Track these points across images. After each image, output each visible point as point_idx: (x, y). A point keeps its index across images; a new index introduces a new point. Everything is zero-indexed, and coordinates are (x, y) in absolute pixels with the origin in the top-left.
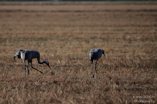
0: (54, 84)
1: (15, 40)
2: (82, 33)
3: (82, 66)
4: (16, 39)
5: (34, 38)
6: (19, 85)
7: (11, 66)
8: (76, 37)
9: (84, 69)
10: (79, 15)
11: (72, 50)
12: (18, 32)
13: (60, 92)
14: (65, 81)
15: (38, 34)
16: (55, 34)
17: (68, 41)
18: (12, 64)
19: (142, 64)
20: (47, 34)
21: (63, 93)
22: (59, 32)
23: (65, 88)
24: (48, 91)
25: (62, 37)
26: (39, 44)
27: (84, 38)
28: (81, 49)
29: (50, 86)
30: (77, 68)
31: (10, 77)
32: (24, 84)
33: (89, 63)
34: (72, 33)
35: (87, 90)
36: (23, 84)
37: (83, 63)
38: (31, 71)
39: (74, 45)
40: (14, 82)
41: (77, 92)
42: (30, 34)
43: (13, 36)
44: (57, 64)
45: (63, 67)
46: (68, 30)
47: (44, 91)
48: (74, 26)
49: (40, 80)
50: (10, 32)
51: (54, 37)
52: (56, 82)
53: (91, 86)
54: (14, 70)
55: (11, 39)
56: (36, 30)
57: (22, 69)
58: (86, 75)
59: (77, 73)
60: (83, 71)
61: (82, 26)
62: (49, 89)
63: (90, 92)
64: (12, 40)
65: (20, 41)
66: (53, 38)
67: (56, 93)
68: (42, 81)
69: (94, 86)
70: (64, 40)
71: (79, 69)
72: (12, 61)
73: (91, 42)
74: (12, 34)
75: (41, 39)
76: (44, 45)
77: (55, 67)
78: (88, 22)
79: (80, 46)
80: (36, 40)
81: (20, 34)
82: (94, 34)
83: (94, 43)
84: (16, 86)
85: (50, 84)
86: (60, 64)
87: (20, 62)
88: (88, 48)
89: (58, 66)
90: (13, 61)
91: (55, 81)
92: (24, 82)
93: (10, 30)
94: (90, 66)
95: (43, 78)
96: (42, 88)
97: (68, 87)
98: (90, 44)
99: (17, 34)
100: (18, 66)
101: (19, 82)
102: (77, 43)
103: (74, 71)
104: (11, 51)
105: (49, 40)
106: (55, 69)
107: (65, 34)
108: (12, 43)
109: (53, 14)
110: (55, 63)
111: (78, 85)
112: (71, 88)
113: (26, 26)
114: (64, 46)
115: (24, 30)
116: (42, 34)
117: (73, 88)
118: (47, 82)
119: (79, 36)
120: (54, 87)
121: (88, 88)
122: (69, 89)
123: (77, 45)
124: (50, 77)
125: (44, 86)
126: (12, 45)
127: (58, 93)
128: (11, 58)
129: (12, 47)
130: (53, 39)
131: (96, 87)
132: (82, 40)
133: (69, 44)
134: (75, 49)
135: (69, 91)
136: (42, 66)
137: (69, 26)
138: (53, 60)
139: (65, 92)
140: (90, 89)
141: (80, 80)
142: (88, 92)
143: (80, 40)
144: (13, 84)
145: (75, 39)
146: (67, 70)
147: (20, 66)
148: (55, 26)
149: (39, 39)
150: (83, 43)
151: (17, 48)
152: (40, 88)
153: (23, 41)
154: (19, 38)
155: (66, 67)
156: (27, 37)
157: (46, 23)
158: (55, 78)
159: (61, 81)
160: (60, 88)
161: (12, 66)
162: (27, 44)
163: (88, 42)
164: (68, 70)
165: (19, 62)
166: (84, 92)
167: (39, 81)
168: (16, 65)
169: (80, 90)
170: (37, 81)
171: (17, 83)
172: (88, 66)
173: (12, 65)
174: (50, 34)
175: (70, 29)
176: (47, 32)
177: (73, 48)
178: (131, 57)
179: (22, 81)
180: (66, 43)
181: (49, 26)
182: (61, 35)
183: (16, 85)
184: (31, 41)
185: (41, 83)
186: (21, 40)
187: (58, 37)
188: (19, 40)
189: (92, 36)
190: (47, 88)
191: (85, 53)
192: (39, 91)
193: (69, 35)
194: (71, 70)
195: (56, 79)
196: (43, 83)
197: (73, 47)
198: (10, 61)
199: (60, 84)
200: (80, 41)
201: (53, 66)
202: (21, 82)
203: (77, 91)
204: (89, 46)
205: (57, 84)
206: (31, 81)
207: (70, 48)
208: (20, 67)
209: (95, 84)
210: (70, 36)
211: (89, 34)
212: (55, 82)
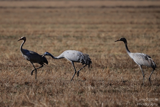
0: (26, 85)
2: (54, 31)
3: (55, 66)
8: (47, 35)
9: (57, 70)
10: (51, 12)
11: (43, 49)
13: (32, 94)
16: (25, 32)
17: (40, 39)
19: (118, 64)
20: (17, 32)
21: (36, 95)
22: (29, 30)
23: (37, 89)
24: (20, 93)
25: (33, 35)
27: (56, 36)
28: (53, 48)
29: (21, 87)
30: (49, 68)
33: (61, 63)
34: (43, 31)
35: (61, 92)
37: (55, 63)
39: (45, 44)
41: (50, 94)
44: (28, 64)
46: (39, 28)
47: (15, 92)
48: (45, 24)
53: (64, 88)
58: (59, 76)
59: (49, 73)
60: (56, 71)
61: (54, 24)
62: (20, 90)
63: (63, 94)
67: (27, 94)
68: (13, 82)
69: (68, 88)
70: (35, 38)
71: (51, 70)
73: (64, 40)
75: (11, 37)
76: (14, 44)
77: (25, 67)
78: (60, 20)
79: (52, 45)
82: (67, 32)
83: (67, 41)
85: (21, 85)
88: (60, 47)
89: (29, 67)
94: (63, 66)
95: (14, 79)
96: (13, 89)
97: (41, 89)
98: (63, 42)
102: (49, 41)
103: (47, 72)
106: (26, 69)
107: (36, 32)
109: (23, 10)
110: (26, 63)
111: (51, 86)
112: (43, 90)
114: (35, 45)
116: (12, 32)
117: (45, 90)
118: (18, 83)
119: (51, 34)
120: (26, 88)
121: (62, 90)
122: (41, 91)
123: (49, 43)
124: (21, 77)
125: (15, 88)
127: (30, 95)
131: (70, 89)
132: (54, 38)
133: (40, 42)
134: (46, 48)
135: (42, 93)
136: (12, 67)
137: (40, 23)
138: (23, 59)
139: (37, 94)
140: (64, 91)
141: (52, 81)
142: (62, 94)
143: (52, 38)
145: (47, 37)
148: (25, 23)
150: (56, 42)
152: (10, 89)
159: (33, 83)
160: (32, 90)
163: (60, 41)
164: (40, 71)
166: (57, 94)
169: (53, 92)
172: (61, 66)
174: (20, 32)
175: (41, 26)
176: (17, 30)
177: (45, 47)
178: (106, 57)
180: (37, 41)
181: (19, 23)
182: (32, 33)
189: (65, 34)
190: (18, 90)
191: (57, 52)
192: (10, 93)
193: (41, 32)
194: (43, 70)
195: (27, 81)
196: (13, 84)
197: (44, 45)
199: (31, 86)
200: (52, 40)
201: (24, 67)
203: (50, 92)
204: (62, 45)
205: (29, 86)
207: (41, 47)
209: (68, 85)
210: (41, 34)
211: (61, 31)
212: (27, 83)
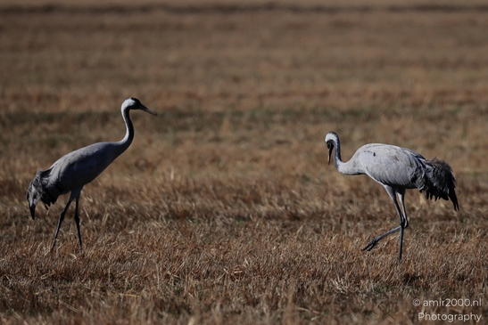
1: (253, 119)
4: (258, 115)
5: (326, 113)
6: (274, 291)
7: (239, 217)
12: (264, 88)
14: (446, 276)
15: (343, 94)
18: (245, 210)
26: (346, 133)
31: (237, 262)
32: (293, 289)
36: (287, 286)
38: (319, 238)
40: (255, 279)
42: (309, 96)
43: (248, 104)
45: (438, 223)
49: (352, 273)
50: (234, 89)
51: (403, 106)
52: (414, 278)
54: (253, 234)
55: (240, 114)
56: (331, 80)
57: (281, 231)
64: (244, 120)
65: (273, 122)
66: (398, 110)
72: (244, 201)
74: (241, 97)
80: (332, 120)
81: (271, 95)
84: (264, 296)
86: (425, 211)
87: (276, 205)
90: (246, 198)
91: (407, 276)
92: (292, 279)
93: (236, 80)
99: (261, 97)
100: (269, 217)
101: (273, 279)
104: (239, 163)
105: (384, 120)
108: (244, 132)
113: (296, 65)
115: (289, 80)
126: (243, 139)
128: (238, 187)
129: (243, 146)
130: (398, 116)
144: (250, 287)
146: (453, 232)
147: (274, 217)
149: (343, 114)
151: (263, 148)
153: (284, 122)
154: (271, 113)
155: (450, 219)
156: (297, 108)
157: (371, 53)
158: (409, 262)
161: (244, 219)
162: (301, 136)
165: (271, 204)
167: (347, 275)
168: (260, 216)
170: (342, 275)
171: (266, 284)
173: (246, 216)
179: (285, 277)
183: (260, 292)
184: (316, 122)
185: (357, 282)
186: (277, 117)
187: (416, 105)
188: (268, 118)
198: (236, 198)
202: (281, 279)
206: (320, 276)
208: (273, 222)
